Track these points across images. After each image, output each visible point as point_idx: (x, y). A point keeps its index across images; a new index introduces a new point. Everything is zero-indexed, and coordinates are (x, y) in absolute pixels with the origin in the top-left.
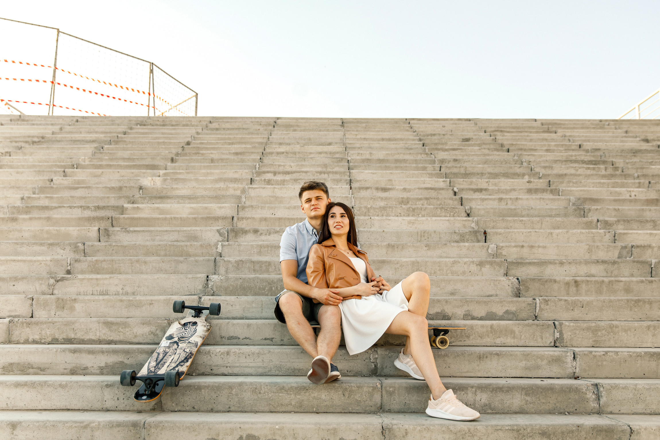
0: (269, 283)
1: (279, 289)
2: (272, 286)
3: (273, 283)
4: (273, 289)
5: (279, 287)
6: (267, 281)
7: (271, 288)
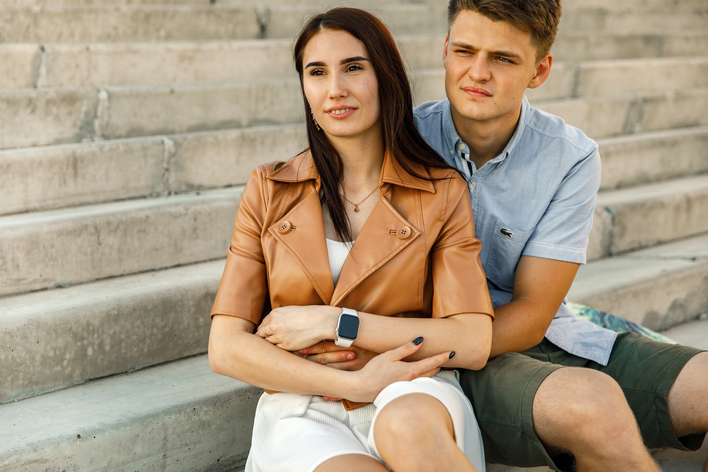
0: (75, 335)
1: (107, 348)
2: (86, 342)
3: (88, 333)
4: (90, 351)
5: (108, 341)
6: (71, 329)
7: (84, 349)
